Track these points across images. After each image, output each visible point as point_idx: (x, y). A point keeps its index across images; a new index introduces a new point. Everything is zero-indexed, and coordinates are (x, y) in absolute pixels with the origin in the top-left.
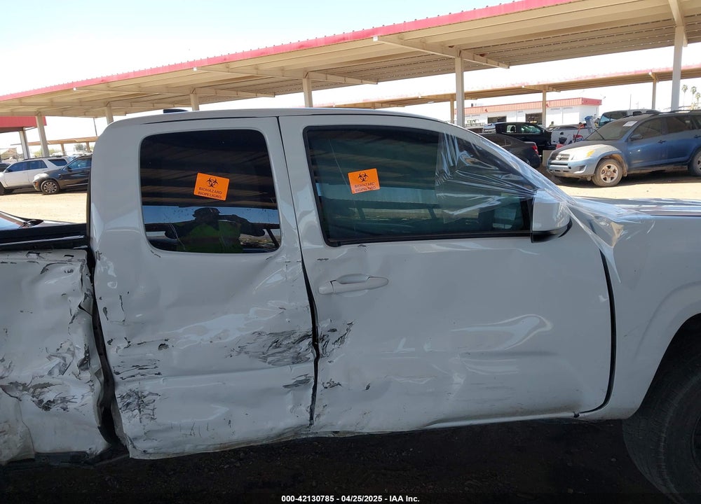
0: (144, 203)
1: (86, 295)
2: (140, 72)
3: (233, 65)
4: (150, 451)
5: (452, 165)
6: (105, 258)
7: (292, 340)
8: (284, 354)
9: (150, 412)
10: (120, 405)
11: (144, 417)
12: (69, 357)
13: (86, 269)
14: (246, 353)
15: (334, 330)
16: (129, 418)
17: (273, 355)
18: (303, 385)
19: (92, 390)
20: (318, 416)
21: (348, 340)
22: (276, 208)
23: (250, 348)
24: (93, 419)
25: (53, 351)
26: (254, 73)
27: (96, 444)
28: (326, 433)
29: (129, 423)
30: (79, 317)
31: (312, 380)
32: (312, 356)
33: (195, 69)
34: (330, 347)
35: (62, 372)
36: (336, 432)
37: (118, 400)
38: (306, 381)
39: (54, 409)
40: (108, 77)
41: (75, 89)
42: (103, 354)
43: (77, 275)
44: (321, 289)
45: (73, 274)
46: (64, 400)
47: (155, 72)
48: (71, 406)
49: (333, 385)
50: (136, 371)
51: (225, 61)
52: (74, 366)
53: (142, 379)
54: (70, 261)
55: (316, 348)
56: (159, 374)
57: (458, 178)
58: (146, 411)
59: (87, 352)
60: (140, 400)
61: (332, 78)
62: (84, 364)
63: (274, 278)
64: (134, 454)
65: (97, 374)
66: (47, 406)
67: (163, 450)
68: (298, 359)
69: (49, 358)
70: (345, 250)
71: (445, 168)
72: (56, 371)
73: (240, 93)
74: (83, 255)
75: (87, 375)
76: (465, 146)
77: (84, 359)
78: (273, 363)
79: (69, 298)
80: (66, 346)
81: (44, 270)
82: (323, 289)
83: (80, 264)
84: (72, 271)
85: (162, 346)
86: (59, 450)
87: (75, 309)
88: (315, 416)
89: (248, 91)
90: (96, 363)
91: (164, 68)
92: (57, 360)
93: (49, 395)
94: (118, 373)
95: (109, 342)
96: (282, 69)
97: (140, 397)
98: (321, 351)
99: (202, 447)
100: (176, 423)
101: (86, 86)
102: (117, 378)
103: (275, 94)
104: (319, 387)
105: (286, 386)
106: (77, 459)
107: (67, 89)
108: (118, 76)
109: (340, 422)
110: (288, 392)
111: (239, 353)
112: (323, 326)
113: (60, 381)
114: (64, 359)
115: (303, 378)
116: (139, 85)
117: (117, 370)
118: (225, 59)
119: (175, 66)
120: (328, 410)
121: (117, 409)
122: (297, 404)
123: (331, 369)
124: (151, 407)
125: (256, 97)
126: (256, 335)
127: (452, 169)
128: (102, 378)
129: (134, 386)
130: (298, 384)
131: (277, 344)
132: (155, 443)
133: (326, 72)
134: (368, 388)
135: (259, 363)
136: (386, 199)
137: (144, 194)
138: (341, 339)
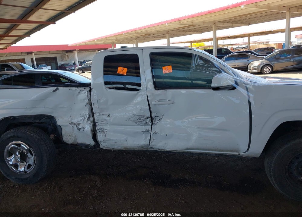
0: (104, 74)
1: (88, 100)
2: (146, 26)
3: (182, 22)
4: (105, 146)
5: (196, 64)
6: (94, 90)
7: (144, 118)
8: (142, 122)
9: (105, 134)
10: (97, 132)
11: (103, 136)
12: (85, 116)
13: (89, 93)
14: (131, 120)
15: (158, 117)
16: (99, 136)
17: (139, 122)
18: (147, 132)
19: (90, 126)
20: (152, 142)
21: (162, 120)
22: (140, 76)
23: (132, 119)
24: (90, 135)
25: (82, 115)
26: (191, 24)
27: (92, 143)
28: (156, 149)
29: (100, 137)
30: (87, 105)
31: (150, 131)
32: (150, 124)
33: (167, 24)
34: (156, 122)
35: (84, 121)
36: (159, 149)
37: (97, 130)
38: (148, 131)
39: (81, 130)
40: (135, 29)
41: (124, 34)
42: (93, 117)
43: (86, 94)
44: (152, 103)
45: (85, 94)
46: (83, 128)
47: (151, 26)
48: (85, 130)
49: (156, 133)
50: (102, 122)
51: (179, 20)
52: (86, 120)
53: (103, 125)
54: (85, 90)
55: (152, 122)
56: (108, 124)
57: (198, 69)
58: (104, 134)
59: (89, 116)
60: (102, 131)
61: (226, 24)
62: (89, 119)
63: (139, 99)
64: (102, 147)
65: (92, 122)
66: (79, 129)
67: (109, 147)
68: (146, 124)
69: (81, 117)
70: (160, 91)
71: (194, 65)
72: (82, 120)
73: (187, 33)
74: (88, 89)
75: (89, 122)
76: (201, 58)
77: (88, 118)
78: (139, 125)
79: (85, 100)
80: (85, 114)
81: (79, 92)
82: (153, 103)
83: (87, 91)
84: (85, 93)
85: (108, 116)
86: (83, 143)
87: (86, 103)
88: (151, 142)
89: (191, 32)
90: (91, 119)
91: (155, 24)
92: (83, 117)
93: (80, 127)
94: (97, 123)
95: (95, 113)
96: (204, 22)
97: (102, 130)
98: (153, 123)
99: (120, 147)
100: (112, 138)
101: (127, 32)
102: (97, 124)
103: (202, 32)
104: (152, 133)
105: (142, 132)
106: (87, 146)
107: (121, 34)
108: (139, 28)
109: (158, 145)
110: (143, 134)
111: (129, 120)
112: (154, 115)
113: (83, 123)
114: (84, 117)
115: (148, 130)
116: (147, 31)
117: (97, 121)
118: (178, 19)
119: (159, 23)
120: (155, 141)
121: (97, 133)
122: (146, 138)
123: (156, 128)
124: (105, 133)
125: (194, 34)
126: (134, 115)
127: (196, 66)
128: (93, 124)
129: (101, 127)
130: (146, 132)
131: (140, 119)
132: (106, 144)
133: (224, 22)
134: (166, 135)
135: (135, 124)
136: (174, 76)
137: (104, 71)
138: (160, 120)
